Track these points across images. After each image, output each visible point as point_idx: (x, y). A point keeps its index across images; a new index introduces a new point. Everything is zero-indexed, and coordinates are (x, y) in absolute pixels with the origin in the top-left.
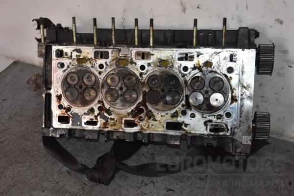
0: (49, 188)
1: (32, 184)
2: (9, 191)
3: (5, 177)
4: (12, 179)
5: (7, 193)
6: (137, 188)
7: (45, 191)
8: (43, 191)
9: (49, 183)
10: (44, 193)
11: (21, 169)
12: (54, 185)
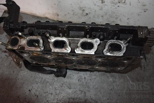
0: (39, 82)
1: (31, 81)
2: (22, 86)
3: (18, 79)
4: (22, 80)
5: (22, 88)
6: (77, 74)
7: (38, 83)
8: (37, 84)
9: (38, 79)
10: (38, 85)
11: (24, 74)
12: (41, 79)
